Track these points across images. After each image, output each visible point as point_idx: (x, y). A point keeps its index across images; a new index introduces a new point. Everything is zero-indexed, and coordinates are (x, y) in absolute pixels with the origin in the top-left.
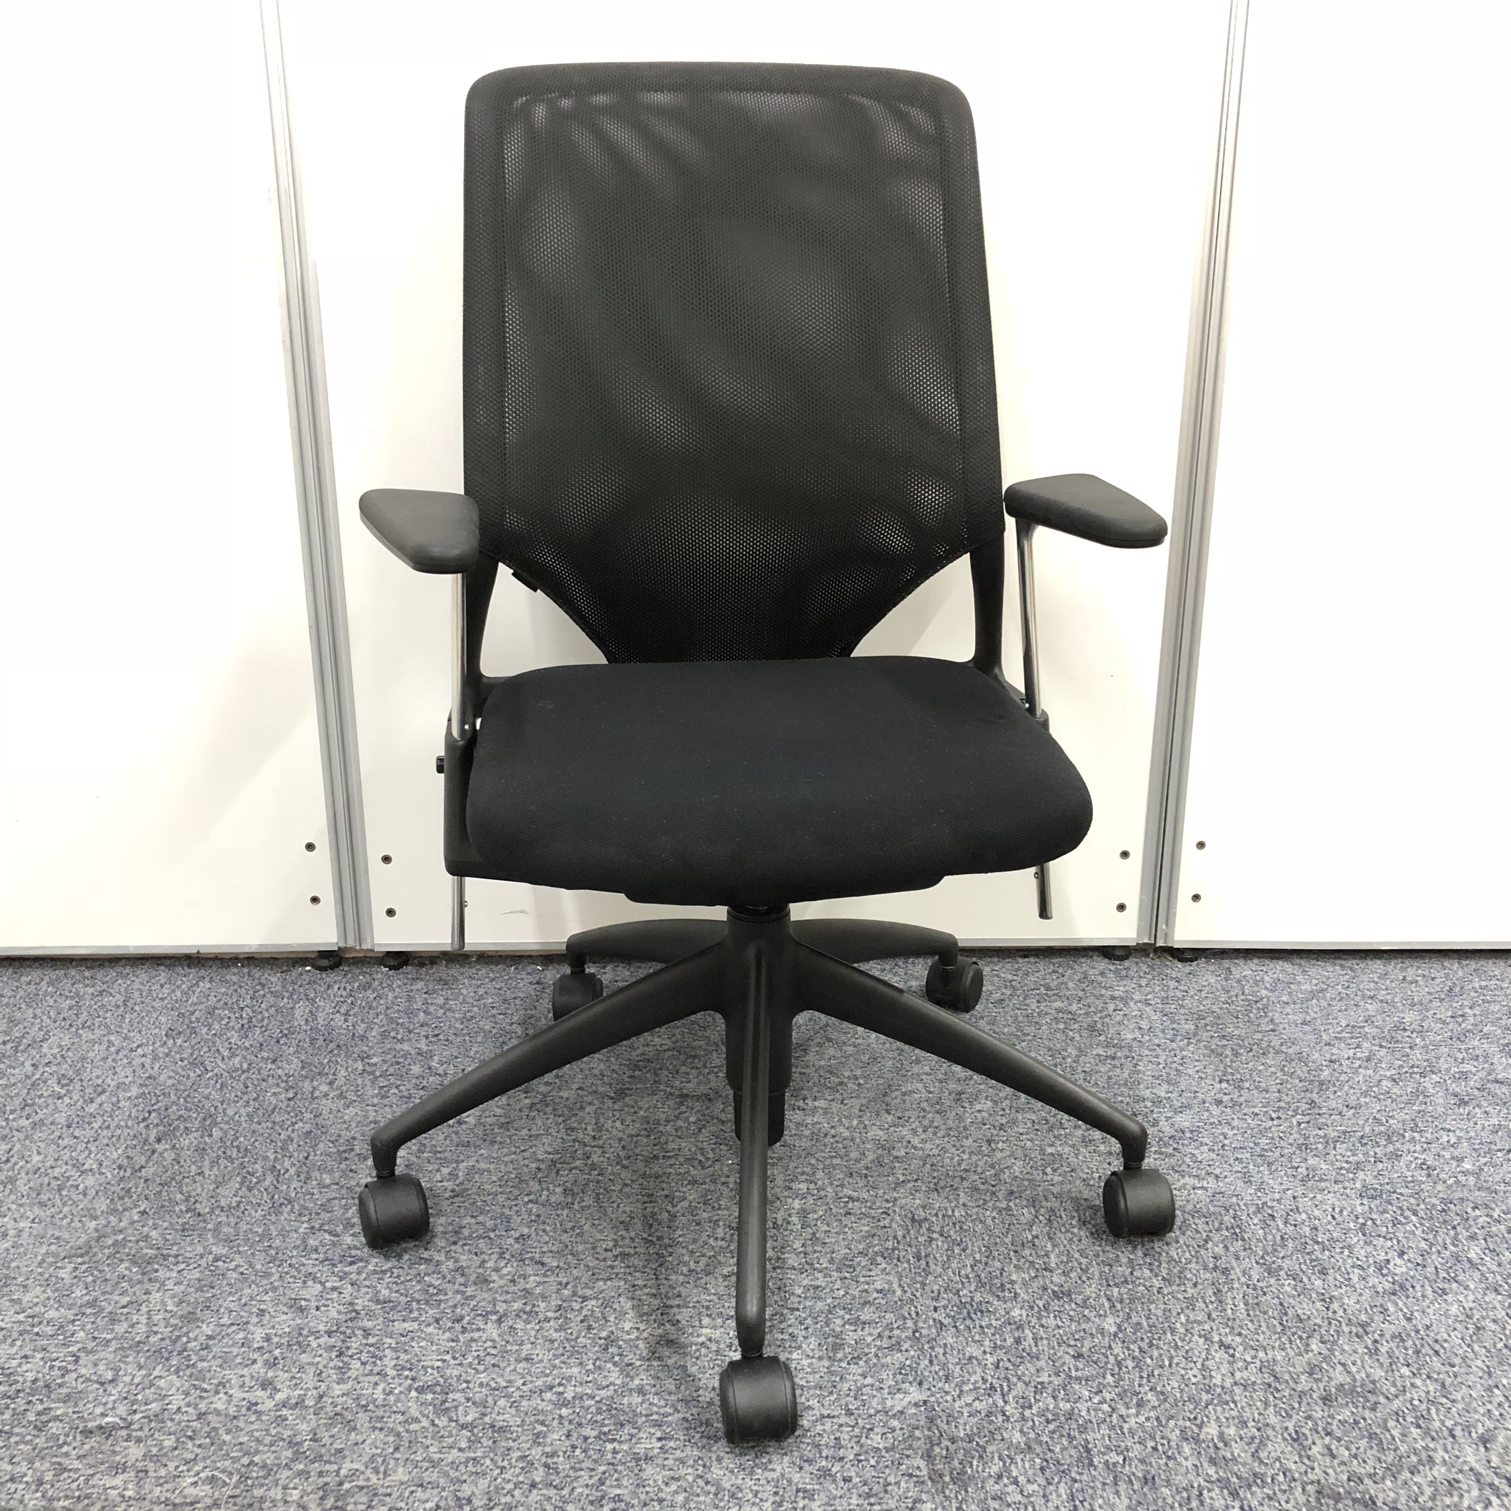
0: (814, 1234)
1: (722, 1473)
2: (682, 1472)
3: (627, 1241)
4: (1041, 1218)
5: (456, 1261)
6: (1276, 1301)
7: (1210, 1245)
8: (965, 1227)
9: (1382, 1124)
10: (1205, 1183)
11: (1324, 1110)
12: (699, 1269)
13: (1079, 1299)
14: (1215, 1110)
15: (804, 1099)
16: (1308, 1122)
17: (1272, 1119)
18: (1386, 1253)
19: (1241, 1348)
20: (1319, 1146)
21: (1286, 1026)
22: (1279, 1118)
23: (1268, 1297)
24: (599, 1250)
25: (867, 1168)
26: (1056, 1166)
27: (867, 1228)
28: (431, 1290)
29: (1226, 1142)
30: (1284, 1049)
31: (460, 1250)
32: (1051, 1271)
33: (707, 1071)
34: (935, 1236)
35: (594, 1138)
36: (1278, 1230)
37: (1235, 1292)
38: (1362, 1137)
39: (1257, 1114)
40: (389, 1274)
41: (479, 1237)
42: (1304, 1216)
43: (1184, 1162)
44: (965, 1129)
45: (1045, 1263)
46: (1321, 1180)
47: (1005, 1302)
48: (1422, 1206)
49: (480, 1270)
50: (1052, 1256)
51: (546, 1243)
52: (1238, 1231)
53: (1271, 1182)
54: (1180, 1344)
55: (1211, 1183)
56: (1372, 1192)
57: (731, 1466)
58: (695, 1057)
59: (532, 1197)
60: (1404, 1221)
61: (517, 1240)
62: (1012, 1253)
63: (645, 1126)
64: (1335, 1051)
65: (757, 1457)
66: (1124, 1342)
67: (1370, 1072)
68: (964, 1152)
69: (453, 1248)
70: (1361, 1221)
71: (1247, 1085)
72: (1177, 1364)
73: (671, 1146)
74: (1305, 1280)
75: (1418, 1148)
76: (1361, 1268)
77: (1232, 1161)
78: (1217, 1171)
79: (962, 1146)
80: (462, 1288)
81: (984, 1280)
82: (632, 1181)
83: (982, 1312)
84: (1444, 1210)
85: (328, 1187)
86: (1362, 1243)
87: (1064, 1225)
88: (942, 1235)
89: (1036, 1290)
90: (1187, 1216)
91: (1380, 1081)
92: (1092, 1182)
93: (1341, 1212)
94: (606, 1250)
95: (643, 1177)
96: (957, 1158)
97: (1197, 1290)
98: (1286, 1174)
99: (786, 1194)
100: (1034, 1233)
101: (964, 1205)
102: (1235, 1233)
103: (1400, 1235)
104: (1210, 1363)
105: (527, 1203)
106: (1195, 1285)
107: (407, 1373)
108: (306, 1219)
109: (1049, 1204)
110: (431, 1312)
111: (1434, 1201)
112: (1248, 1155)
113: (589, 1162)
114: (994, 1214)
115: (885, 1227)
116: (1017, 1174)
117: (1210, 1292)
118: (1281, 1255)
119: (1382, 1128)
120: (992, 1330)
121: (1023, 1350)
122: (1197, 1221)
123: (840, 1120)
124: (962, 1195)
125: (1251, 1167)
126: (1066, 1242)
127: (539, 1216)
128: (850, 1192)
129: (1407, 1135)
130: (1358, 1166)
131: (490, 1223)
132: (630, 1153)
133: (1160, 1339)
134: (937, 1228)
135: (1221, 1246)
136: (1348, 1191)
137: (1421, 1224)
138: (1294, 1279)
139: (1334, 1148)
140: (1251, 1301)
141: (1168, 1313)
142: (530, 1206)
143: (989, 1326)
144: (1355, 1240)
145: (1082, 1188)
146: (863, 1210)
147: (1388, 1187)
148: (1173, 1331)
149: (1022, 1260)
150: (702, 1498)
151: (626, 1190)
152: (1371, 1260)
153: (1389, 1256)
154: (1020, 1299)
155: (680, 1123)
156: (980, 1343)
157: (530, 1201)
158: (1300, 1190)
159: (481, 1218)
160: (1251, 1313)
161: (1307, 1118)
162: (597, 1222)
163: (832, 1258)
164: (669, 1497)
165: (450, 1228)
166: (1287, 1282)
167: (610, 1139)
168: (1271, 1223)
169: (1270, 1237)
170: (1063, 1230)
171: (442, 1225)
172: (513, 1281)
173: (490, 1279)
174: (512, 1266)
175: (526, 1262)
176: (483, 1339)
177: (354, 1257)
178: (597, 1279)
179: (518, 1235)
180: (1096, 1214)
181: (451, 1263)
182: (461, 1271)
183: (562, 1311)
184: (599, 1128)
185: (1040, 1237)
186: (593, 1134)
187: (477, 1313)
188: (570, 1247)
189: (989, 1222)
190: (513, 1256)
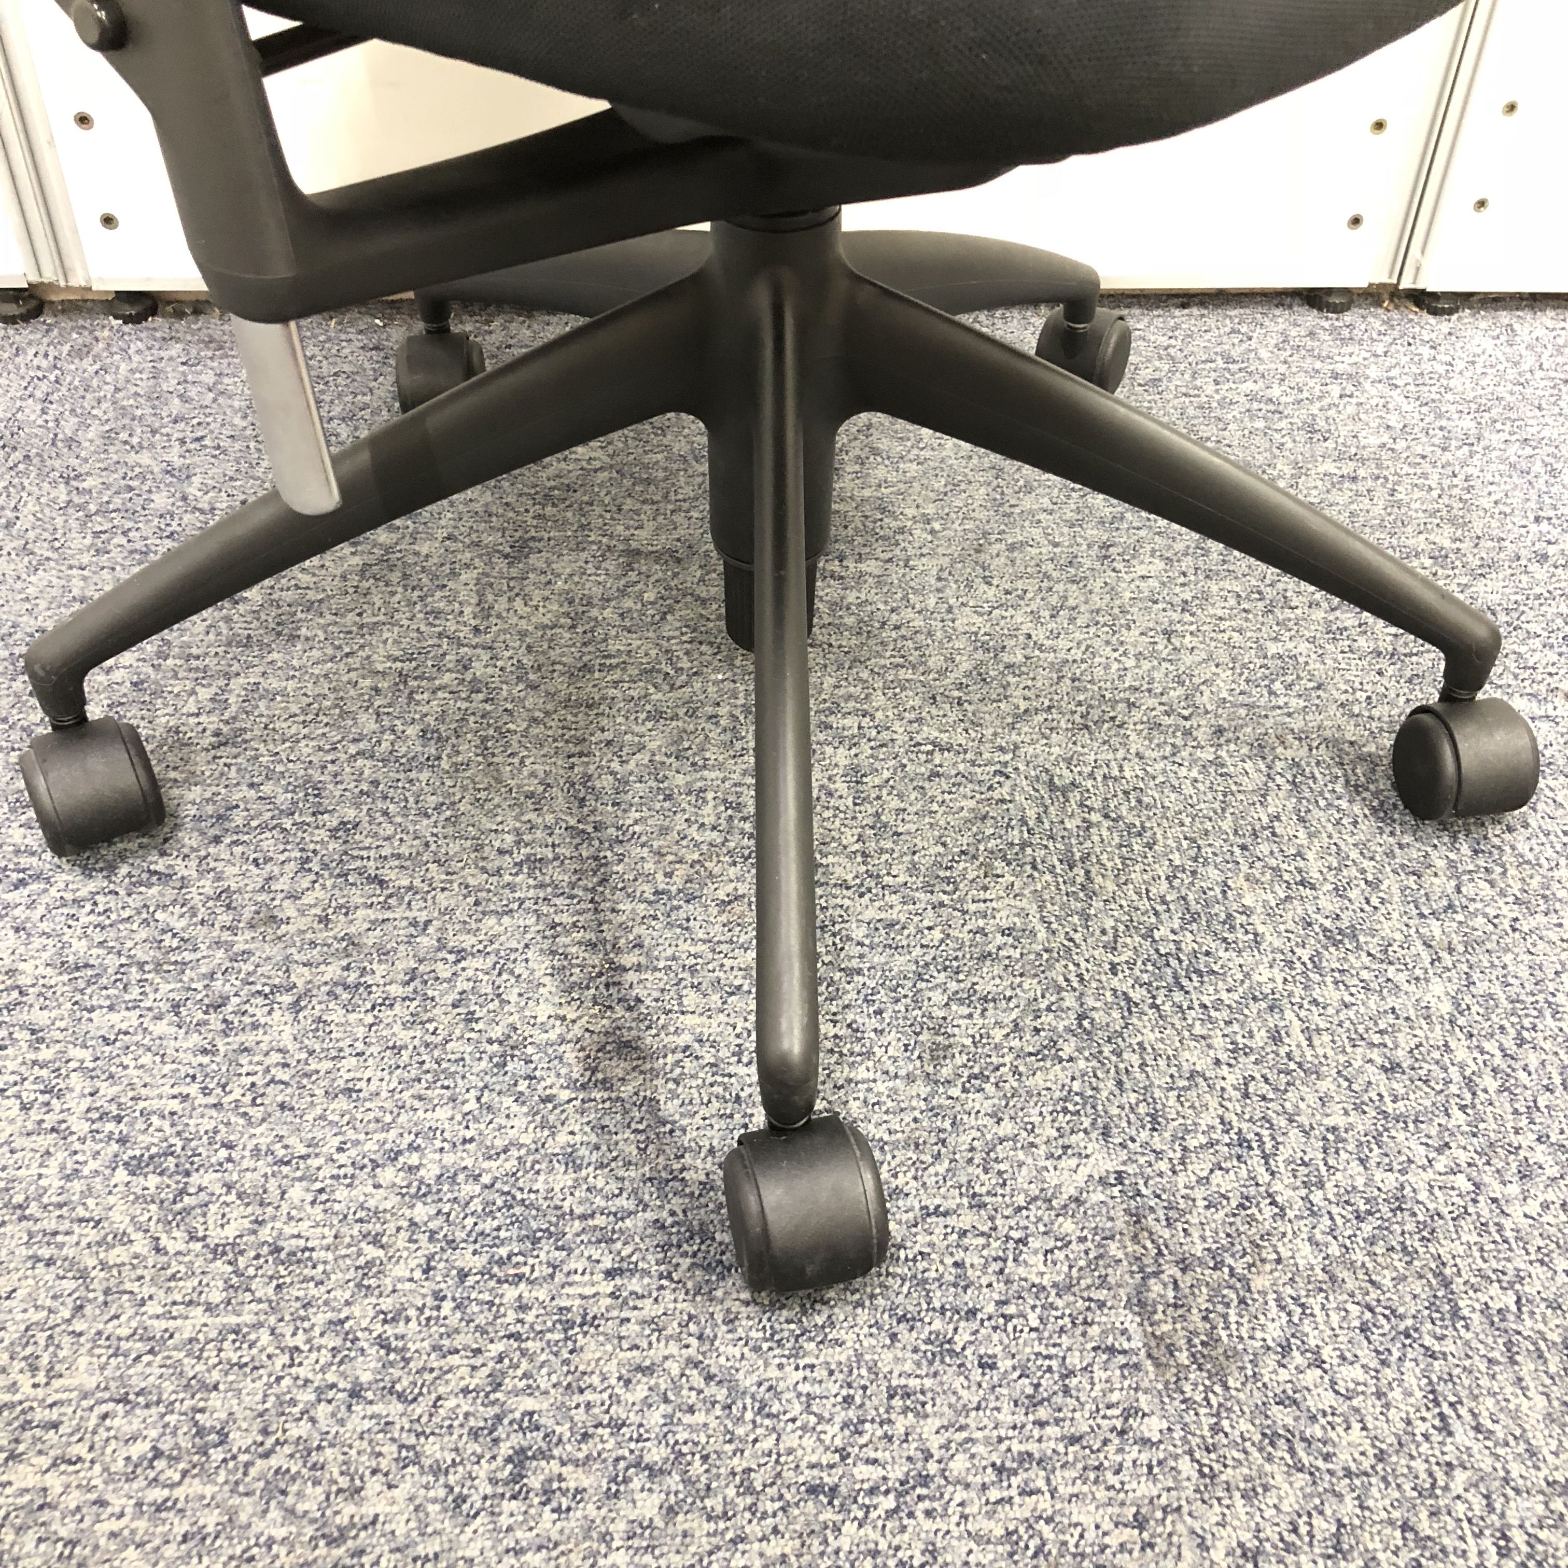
1: (737, 1352)
2: (659, 1350)
3: (539, 833)
4: (1279, 779)
5: (217, 879)
8: (1146, 800)
24: (487, 851)
28: (169, 941)
31: (225, 855)
32: (1313, 887)
33: (670, 507)
35: (476, 630)
40: (89, 907)
41: (265, 827)
45: (1299, 871)
49: (263, 897)
50: (1310, 855)
51: (388, 839)
57: (754, 1334)
58: (648, 482)
59: (362, 745)
61: (333, 833)
62: (1237, 850)
63: (566, 608)
65: (804, 1312)
69: (211, 850)
73: (613, 646)
80: (226, 936)
81: (1194, 907)
82: (547, 713)
87: (1321, 793)
88: (1106, 816)
92: (1356, 710)
94: (501, 852)
95: (567, 703)
100: (1271, 810)
105: (353, 758)
107: (110, 1126)
109: (1289, 753)
110: (164, 988)
113: (468, 676)
114: (1195, 773)
126: (1330, 827)
127: (375, 783)
131: (284, 799)
132: (542, 659)
134: (1096, 803)
142: (360, 762)
145: (1342, 721)
149: (1259, 866)
150: (699, 1418)
151: (535, 731)
155: (628, 603)
157: (360, 753)
159: (267, 789)
162: (482, 795)
164: (633, 1418)
167: (505, 631)
170: (1322, 803)
171: (194, 803)
172: (324, 920)
173: (281, 916)
174: (324, 887)
175: (351, 879)
176: (264, 1047)
177: (24, 871)
178: (484, 913)
179: (335, 823)
180: (1373, 771)
181: (208, 883)
182: (226, 898)
183: (417, 982)
184: (485, 612)
185: (1283, 818)
186: (473, 623)
187: (254, 988)
188: (433, 847)
189: (1188, 789)
190: (325, 866)
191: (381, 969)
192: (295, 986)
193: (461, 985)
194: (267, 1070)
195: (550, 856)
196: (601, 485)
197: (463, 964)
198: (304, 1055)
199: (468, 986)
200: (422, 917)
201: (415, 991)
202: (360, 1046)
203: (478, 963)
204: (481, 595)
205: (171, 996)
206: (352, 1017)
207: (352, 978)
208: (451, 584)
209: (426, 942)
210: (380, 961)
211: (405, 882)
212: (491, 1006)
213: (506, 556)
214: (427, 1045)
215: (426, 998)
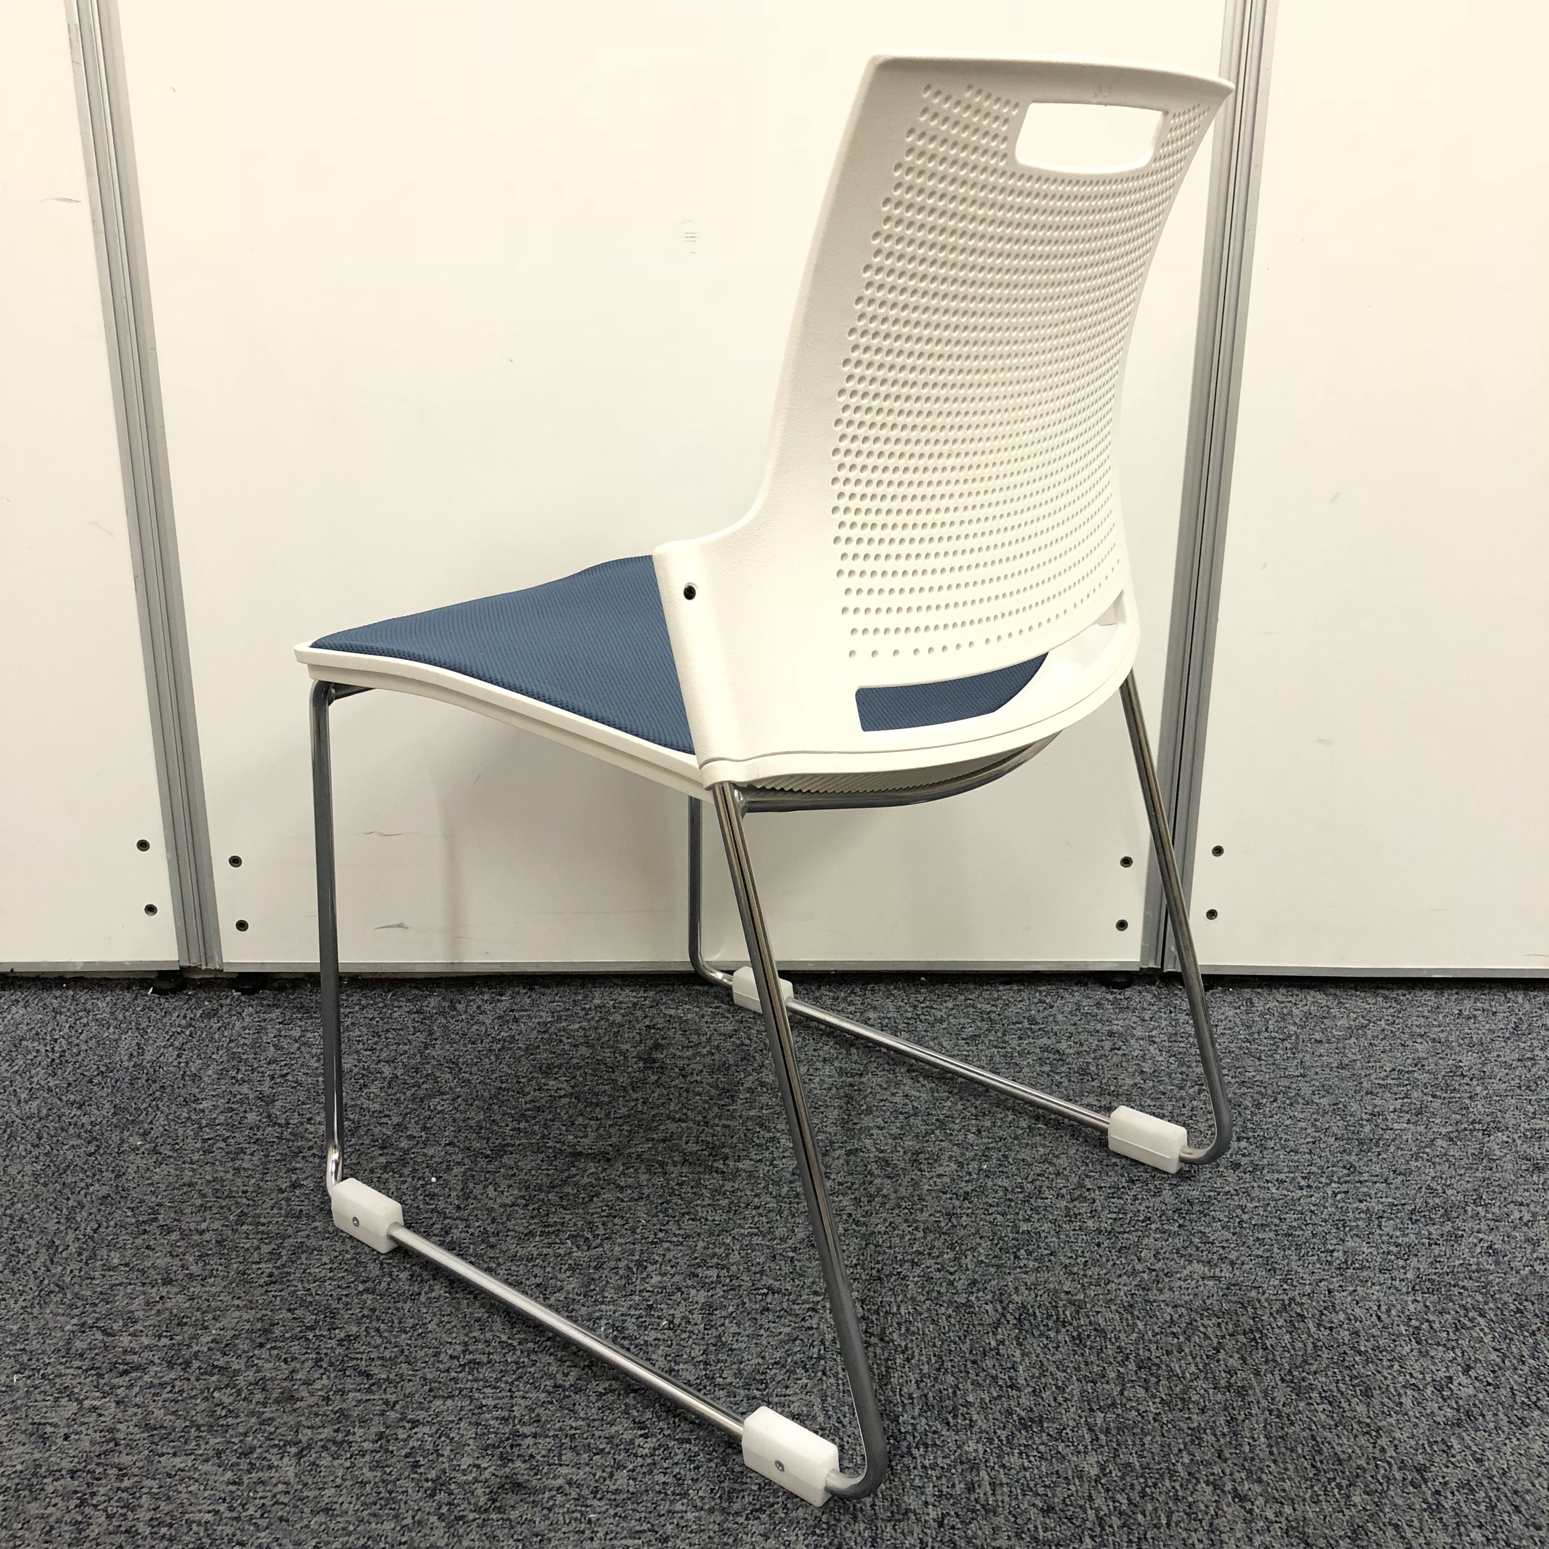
0: (720, 1336)
3: (480, 1346)
4: (1009, 1317)
5: (258, 1371)
6: (1306, 1434)
7: (1222, 1355)
8: (912, 1329)
9: (1438, 1196)
10: (1218, 1270)
11: (1366, 1177)
12: (567, 1384)
13: (1051, 1428)
14: (1231, 1177)
15: (725, 1158)
16: (1346, 1192)
17: (1301, 1188)
18: (1447, 1368)
19: (1260, 1501)
20: (1360, 1223)
21: (1318, 1070)
22: (1309, 1186)
23: (1297, 1428)
24: (442, 1357)
25: (794, 1250)
26: (1031, 1248)
27: (787, 1330)
28: (220, 1412)
29: (1245, 1217)
30: (1316, 1099)
32: (1019, 1390)
34: (874, 1340)
35: (459, 1208)
36: (1310, 1335)
37: (1254, 1419)
38: (1412, 1212)
39: (1283, 1182)
40: (169, 1388)
41: (295, 1338)
42: (1342, 1316)
43: (1191, 1242)
44: (921, 1199)
45: (1011, 1378)
46: (1362, 1268)
47: (957, 1433)
48: (1491, 1305)
49: (287, 1384)
50: (1021, 1368)
52: (1258, 1336)
53: (1299, 1269)
54: (1180, 1494)
55: (1225, 1272)
56: (1428, 1284)
59: (368, 1285)
60: (1469, 1324)
61: (340, 1342)
62: (969, 1364)
64: (1378, 1101)
66: (1108, 1490)
67: (1421, 1129)
68: (917, 1229)
70: (1414, 1323)
71: (1271, 1144)
72: (1177, 1524)
73: (553, 1219)
74: (1345, 1405)
75: (1483, 1227)
76: (1415, 1387)
77: (1251, 1243)
78: (1233, 1256)
79: (916, 1221)
80: (259, 1408)
81: (931, 1401)
83: (926, 1446)
84: (1519, 1311)
85: (114, 1269)
86: (1415, 1353)
87: (1037, 1327)
88: (882, 1340)
89: (998, 1415)
90: (1193, 1315)
91: (1433, 1141)
92: (1075, 1270)
93: (1388, 1311)
94: (452, 1357)
96: (908, 1237)
97: (1205, 1417)
98: (1319, 1260)
99: (690, 1283)
100: (999, 1337)
101: (913, 1299)
102: (1254, 1339)
103: (1464, 1343)
104: (1221, 1522)
105: (361, 1293)
106: (1203, 1411)
108: (77, 1312)
109: (1020, 1299)
111: (1506, 1297)
112: (1272, 1235)
113: (448, 1239)
114: (950, 1311)
115: (811, 1328)
116: (982, 1258)
117: (1222, 1420)
118: (1314, 1368)
119: (1437, 1200)
120: (938, 1472)
121: (977, 1501)
122: (1206, 1321)
123: (766, 1187)
124: (911, 1286)
125: (1276, 1250)
126: (1039, 1350)
128: (771, 1281)
129: (1469, 1209)
130: (1410, 1251)
131: (310, 1319)
133: (1155, 1485)
134: (876, 1330)
135: (1236, 1356)
136: (1397, 1283)
137: (1491, 1329)
138: (1330, 1403)
139: (1380, 1226)
140: (1274, 1433)
141: (1166, 1449)
142: (365, 1296)
143: (934, 1466)
144: (1408, 1349)
146: (785, 1305)
147: (1447, 1279)
148: (1172, 1474)
149: (982, 1374)
152: (1429, 1380)
153: (1452, 1371)
154: (976, 1429)
155: (567, 1189)
156: (921, 1489)
157: (367, 1290)
158: (1336, 1283)
159: (299, 1312)
160: (1275, 1449)
161: (1345, 1187)
162: (446, 1319)
163: (740, 1370)
165: (259, 1325)
166: (1320, 1408)
167: (478, 1208)
168: (1301, 1325)
169: (1299, 1345)
170: (1036, 1333)
171: (248, 1321)
172: (327, 1399)
173: (297, 1396)
174: (329, 1377)
175: (348, 1373)
176: (274, 1481)
177: (128, 1364)
178: (435, 1397)
179: (343, 1335)
180: (1078, 1312)
181: (251, 1373)
182: (261, 1384)
183: (383, 1441)
184: (466, 1195)
185: (1007, 1343)
186: (457, 1202)
187: (272, 1443)
188: (406, 1353)
189: (943, 1322)
190: (331, 1364)
191: (359, 1432)
192: (300, 1441)
193: (413, 1443)
194: (274, 1496)
195: (485, 1360)
196: (563, 1107)
197: (416, 1430)
198: (300, 1487)
199: (417, 1444)
200: (393, 1398)
201: (381, 1447)
202: (338, 1481)
203: (426, 1429)
204: (465, 1182)
205: (217, 1447)
206: (336, 1463)
207: (340, 1437)
208: (445, 1176)
209: (393, 1415)
210: (360, 1427)
211: (384, 1376)
212: (431, 1457)
213: (487, 1157)
214: (383, 1481)
215: (387, 1451)
